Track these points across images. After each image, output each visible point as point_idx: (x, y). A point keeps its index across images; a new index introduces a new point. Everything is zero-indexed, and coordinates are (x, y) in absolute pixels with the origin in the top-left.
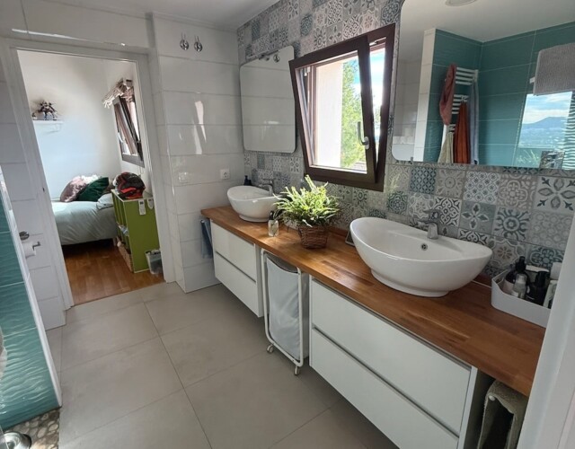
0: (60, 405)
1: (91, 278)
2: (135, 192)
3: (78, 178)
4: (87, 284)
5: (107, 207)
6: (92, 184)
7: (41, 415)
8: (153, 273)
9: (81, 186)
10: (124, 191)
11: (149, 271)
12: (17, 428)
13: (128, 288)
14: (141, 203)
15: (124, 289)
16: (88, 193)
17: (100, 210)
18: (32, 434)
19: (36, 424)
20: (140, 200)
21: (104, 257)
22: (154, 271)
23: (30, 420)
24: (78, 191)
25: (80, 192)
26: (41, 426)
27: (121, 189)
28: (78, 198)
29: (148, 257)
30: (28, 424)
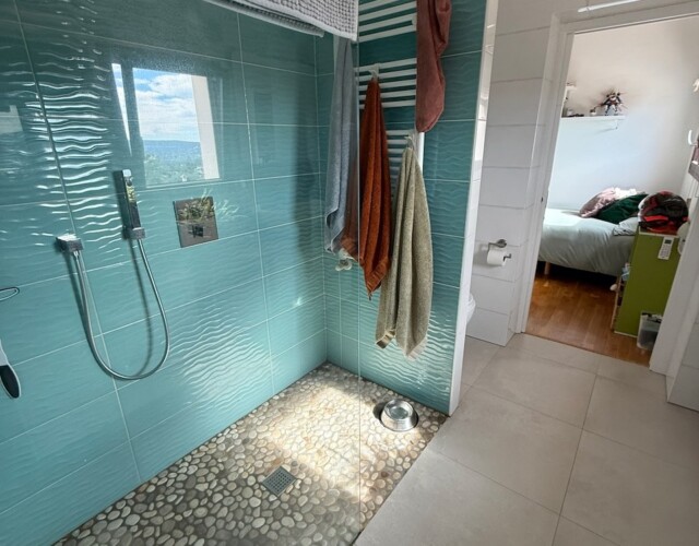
0: (450, 414)
1: (560, 313)
2: (665, 223)
3: (609, 191)
4: (553, 317)
5: (626, 233)
6: (623, 201)
7: (435, 411)
8: (639, 345)
9: (607, 201)
10: (648, 219)
11: (635, 340)
12: (418, 406)
13: (592, 347)
14: (668, 242)
15: (585, 345)
16: (612, 211)
17: (615, 235)
18: (422, 419)
19: (428, 414)
20: (667, 237)
21: (592, 295)
22: (642, 344)
23: (428, 407)
24: (602, 206)
25: (604, 208)
26: (430, 418)
27: (645, 215)
28: (599, 215)
29: (643, 319)
30: (424, 409)
